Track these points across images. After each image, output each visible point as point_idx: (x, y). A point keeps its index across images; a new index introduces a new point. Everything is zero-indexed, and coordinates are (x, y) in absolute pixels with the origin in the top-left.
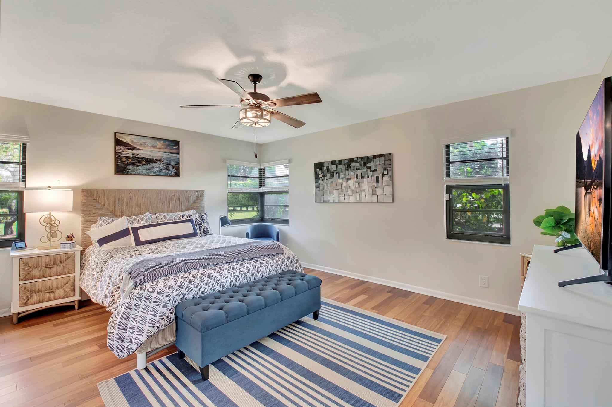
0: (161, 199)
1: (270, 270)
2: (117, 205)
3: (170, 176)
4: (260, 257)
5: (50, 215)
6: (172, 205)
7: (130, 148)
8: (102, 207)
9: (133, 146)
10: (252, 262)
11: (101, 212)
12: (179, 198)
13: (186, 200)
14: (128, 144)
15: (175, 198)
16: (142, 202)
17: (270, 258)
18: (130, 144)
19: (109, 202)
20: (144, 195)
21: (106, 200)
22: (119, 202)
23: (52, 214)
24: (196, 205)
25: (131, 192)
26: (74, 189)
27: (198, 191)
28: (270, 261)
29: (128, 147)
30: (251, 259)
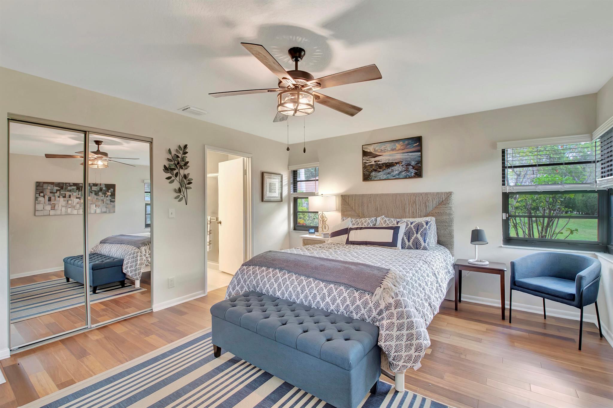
0: (396, 203)
1: (338, 305)
2: (360, 208)
3: (410, 178)
4: (335, 283)
5: (323, 213)
6: (407, 210)
7: (373, 156)
8: (351, 209)
9: (374, 154)
10: (322, 285)
11: (350, 213)
12: (415, 202)
13: (424, 204)
14: (371, 153)
15: (411, 202)
16: (378, 206)
17: (348, 291)
18: (373, 152)
19: (355, 205)
20: (381, 199)
21: (353, 203)
22: (362, 205)
23: (323, 212)
24: (437, 211)
25: (371, 197)
26: (336, 195)
27: (442, 193)
28: (345, 294)
29: (371, 156)
30: (323, 281)
